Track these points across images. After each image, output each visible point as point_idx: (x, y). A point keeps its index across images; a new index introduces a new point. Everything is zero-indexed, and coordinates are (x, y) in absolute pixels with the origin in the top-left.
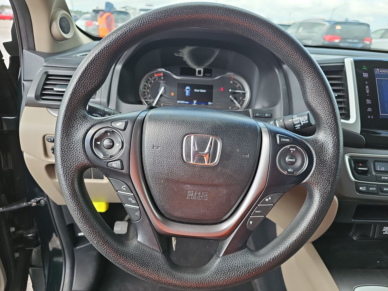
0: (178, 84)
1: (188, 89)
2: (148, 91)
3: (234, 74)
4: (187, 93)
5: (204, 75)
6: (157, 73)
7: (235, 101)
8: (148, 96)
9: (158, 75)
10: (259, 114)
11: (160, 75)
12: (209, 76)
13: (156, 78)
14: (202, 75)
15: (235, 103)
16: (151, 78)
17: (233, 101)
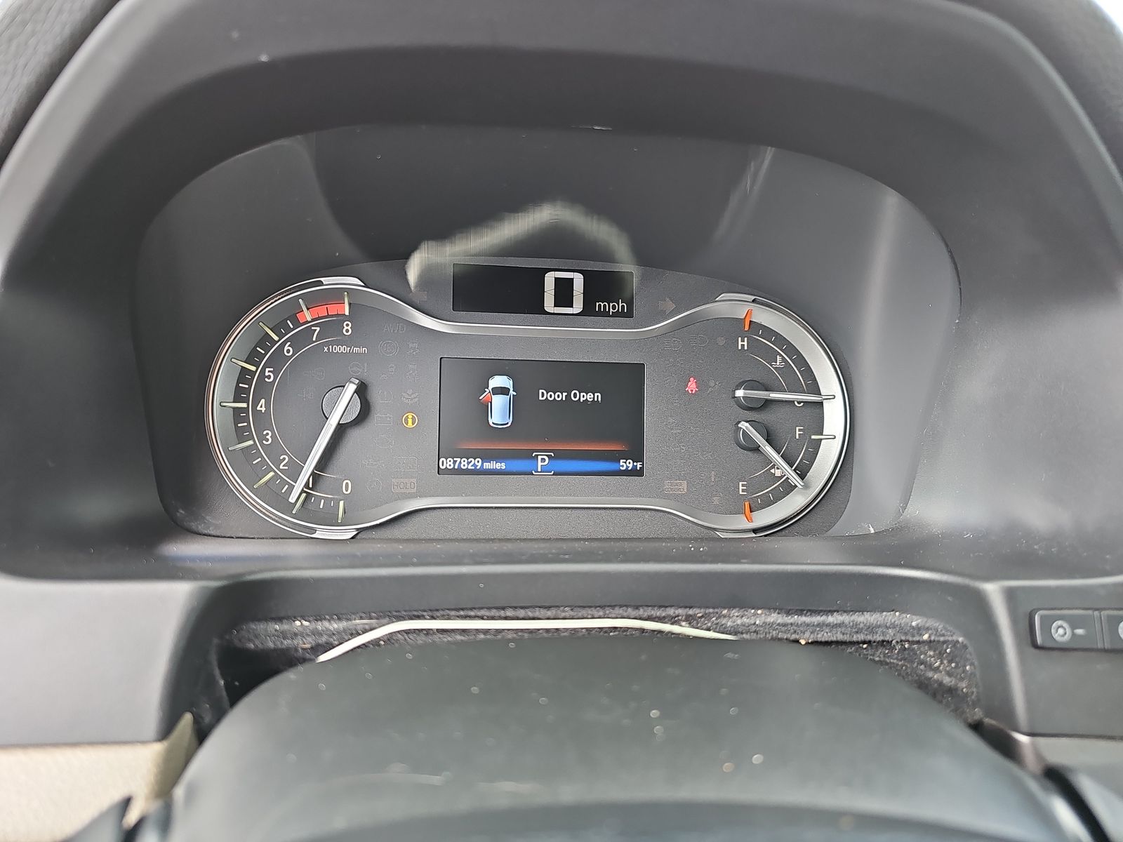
0: (441, 358)
1: (503, 391)
2: (261, 406)
3: (754, 301)
4: (499, 410)
5: (588, 310)
6: (312, 301)
7: (768, 449)
8: (262, 438)
9: (322, 311)
10: (1074, 623)
11: (333, 310)
12: (616, 315)
13: (309, 331)
14: (578, 307)
15: (768, 461)
16: (279, 328)
17: (757, 449)
